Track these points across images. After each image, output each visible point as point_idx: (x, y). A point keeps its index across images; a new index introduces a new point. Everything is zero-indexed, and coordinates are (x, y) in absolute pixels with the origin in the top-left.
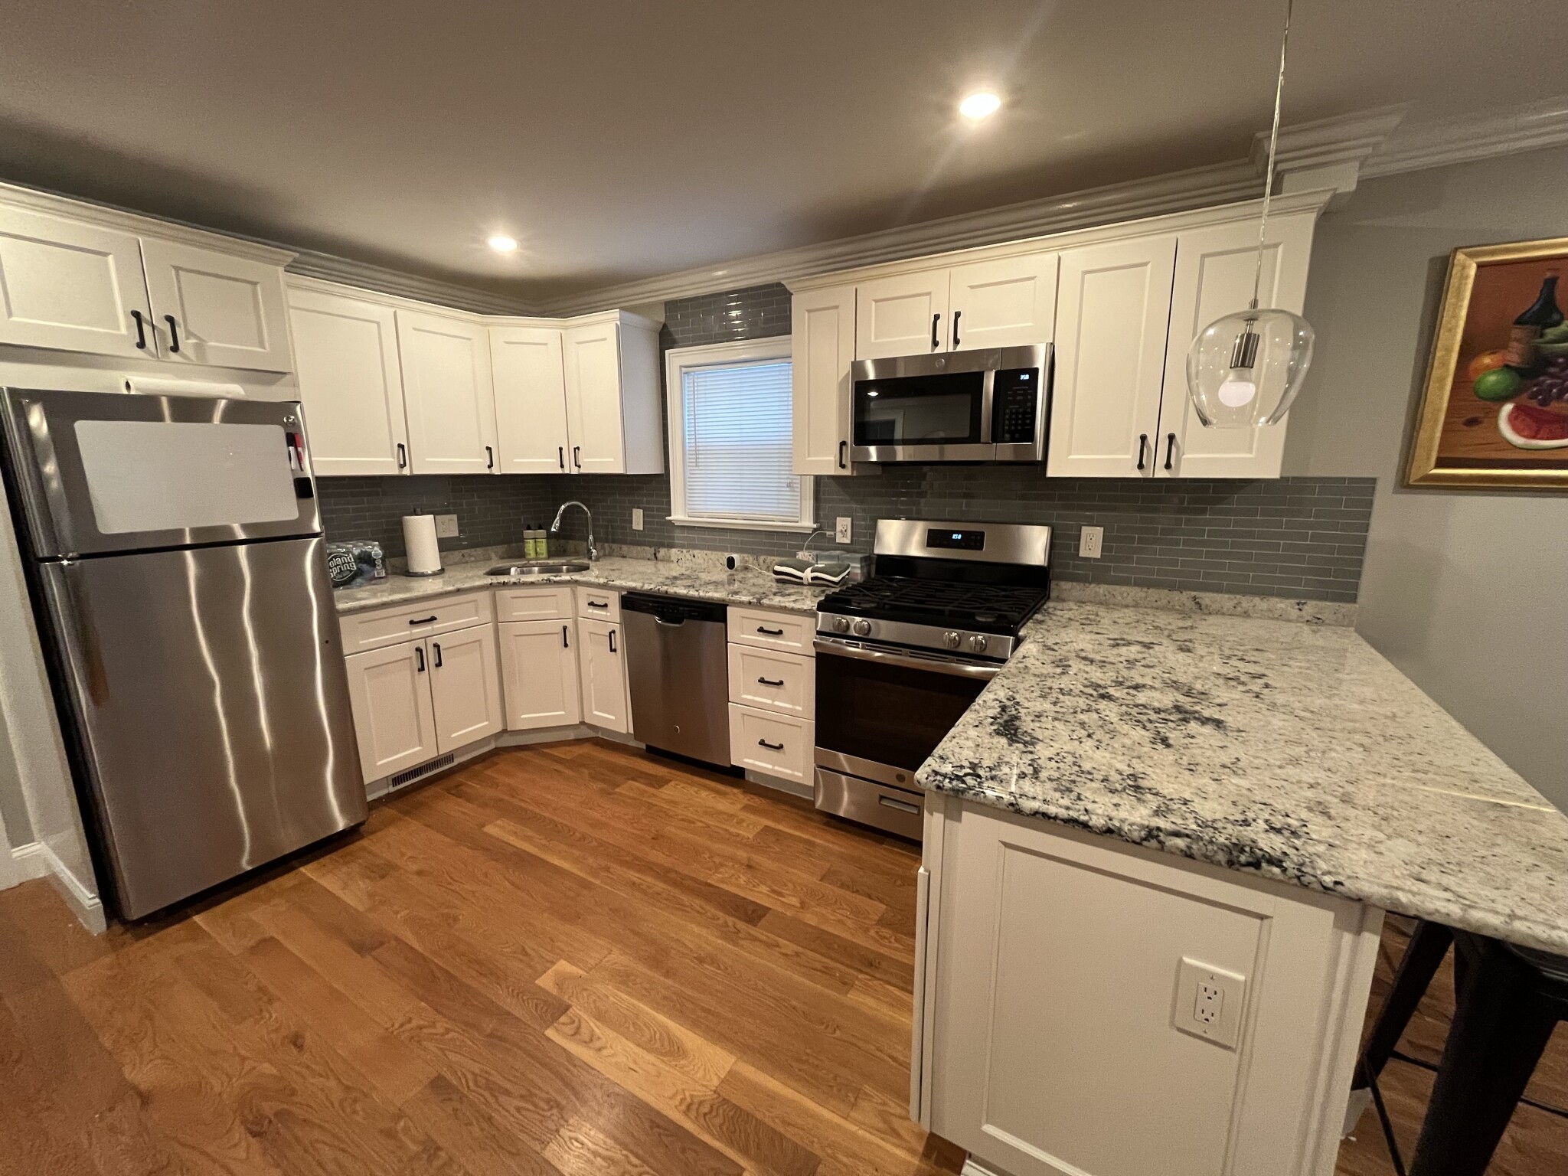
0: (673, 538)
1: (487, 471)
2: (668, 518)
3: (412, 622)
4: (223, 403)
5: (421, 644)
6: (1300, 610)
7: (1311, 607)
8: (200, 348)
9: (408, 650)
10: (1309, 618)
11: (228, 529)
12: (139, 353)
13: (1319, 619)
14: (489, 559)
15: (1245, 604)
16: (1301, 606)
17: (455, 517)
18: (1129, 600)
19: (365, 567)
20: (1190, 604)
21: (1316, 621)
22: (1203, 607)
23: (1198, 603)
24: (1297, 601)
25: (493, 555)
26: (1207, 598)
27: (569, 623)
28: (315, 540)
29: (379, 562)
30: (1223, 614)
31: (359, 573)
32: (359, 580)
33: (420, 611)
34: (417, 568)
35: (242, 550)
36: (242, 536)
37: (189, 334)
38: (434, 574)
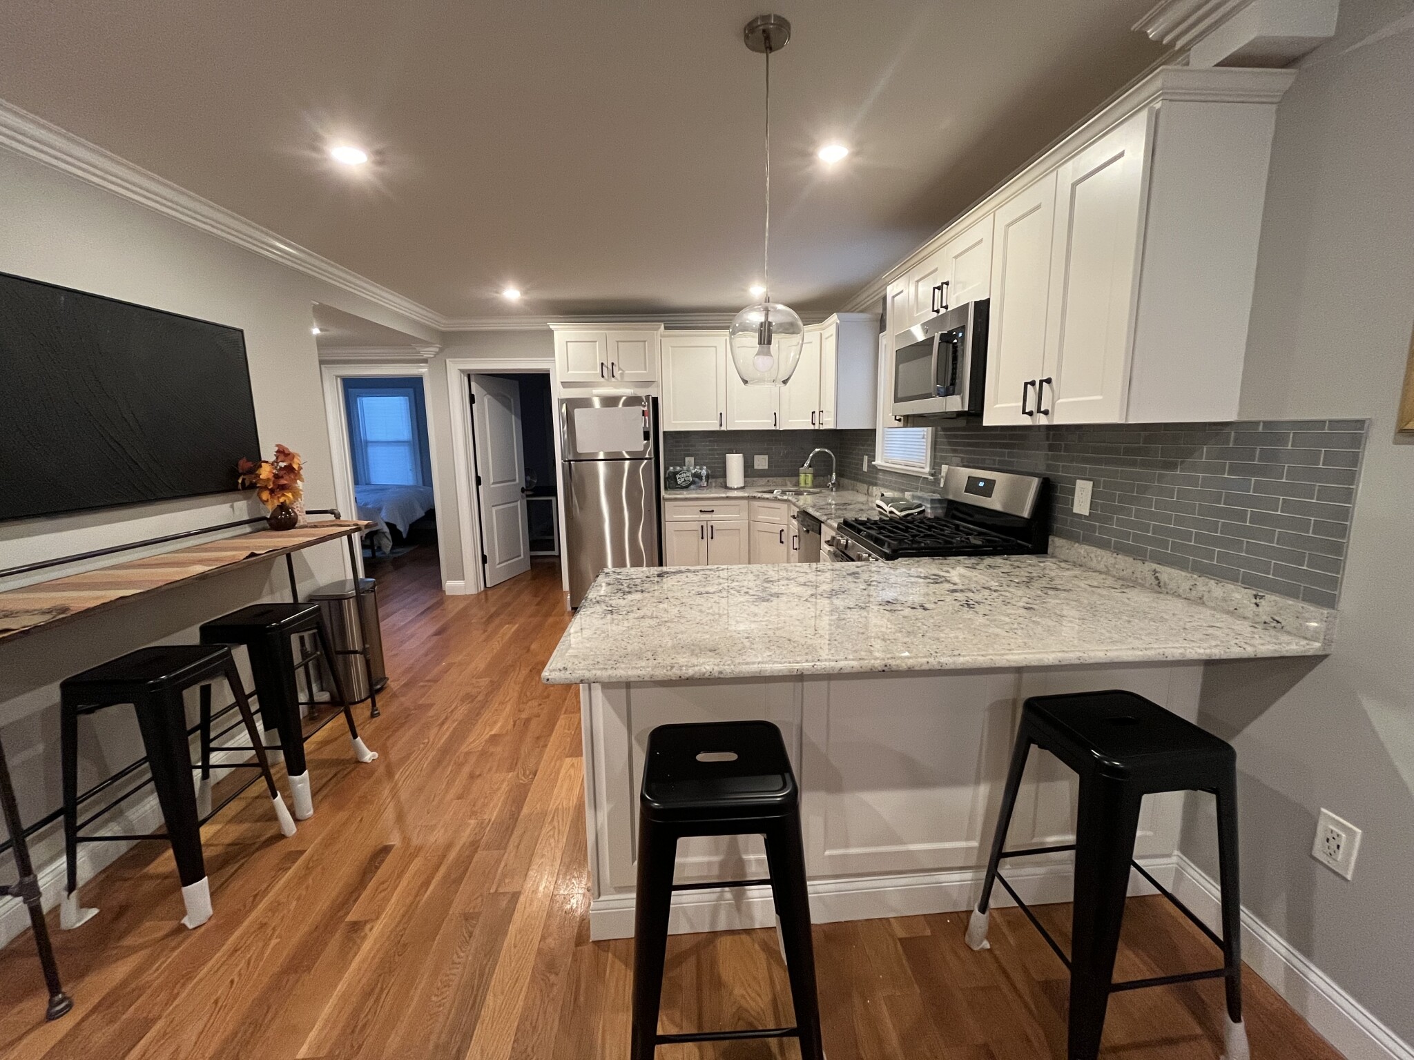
0: (876, 478)
1: (774, 428)
2: (873, 463)
3: (701, 511)
4: (624, 398)
5: (702, 523)
6: (1257, 605)
7: (1271, 602)
8: (622, 375)
9: (697, 526)
10: (1268, 619)
11: (621, 453)
12: (602, 379)
13: (1278, 622)
14: (786, 485)
15: (1201, 588)
16: (1258, 601)
17: (766, 457)
18: (1101, 567)
19: (697, 479)
20: (1151, 580)
21: (1274, 624)
22: (1162, 584)
23: (1157, 578)
24: (1254, 593)
25: (788, 483)
26: (1166, 573)
27: (785, 528)
28: (646, 461)
29: (704, 478)
30: (1179, 596)
31: (693, 483)
32: (692, 487)
33: (706, 505)
34: (729, 485)
35: (627, 463)
36: (627, 457)
37: (620, 369)
38: (737, 489)
